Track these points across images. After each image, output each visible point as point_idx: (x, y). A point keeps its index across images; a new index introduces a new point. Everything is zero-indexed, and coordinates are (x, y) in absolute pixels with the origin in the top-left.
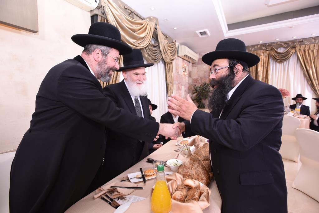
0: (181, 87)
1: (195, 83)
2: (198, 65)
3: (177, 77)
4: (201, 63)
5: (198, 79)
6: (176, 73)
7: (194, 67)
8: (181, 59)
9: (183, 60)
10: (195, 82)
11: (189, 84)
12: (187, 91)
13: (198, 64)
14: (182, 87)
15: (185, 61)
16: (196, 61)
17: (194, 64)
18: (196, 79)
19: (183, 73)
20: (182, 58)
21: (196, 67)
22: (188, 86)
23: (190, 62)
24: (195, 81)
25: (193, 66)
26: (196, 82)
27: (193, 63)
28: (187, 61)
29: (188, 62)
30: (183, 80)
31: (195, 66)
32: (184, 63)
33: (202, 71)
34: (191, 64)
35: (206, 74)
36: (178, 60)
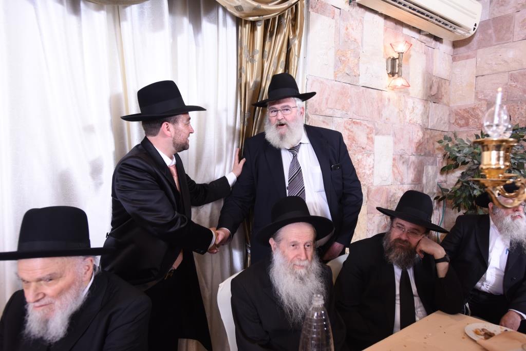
0: (371, 140)
1: (461, 127)
2: (480, 51)
3: (343, 93)
4: (494, 38)
5: (473, 109)
6: (335, 76)
7: (463, 62)
8: (381, 20)
9: (390, 24)
10: (462, 122)
11: (425, 129)
12: (413, 158)
13: (479, 48)
14: (378, 139)
15: (406, 31)
16: (468, 30)
17: (462, 50)
18: (467, 111)
19: (385, 80)
20: (387, 17)
21: (472, 61)
22: (418, 135)
23: (437, 39)
24: (463, 117)
25: (454, 59)
26: (467, 124)
27: (456, 44)
28: (419, 31)
29: (424, 38)
30: (386, 113)
31: (468, 57)
32: (401, 39)
33: (498, 73)
34: (444, 48)
35: (514, 84)
36: (361, 21)
